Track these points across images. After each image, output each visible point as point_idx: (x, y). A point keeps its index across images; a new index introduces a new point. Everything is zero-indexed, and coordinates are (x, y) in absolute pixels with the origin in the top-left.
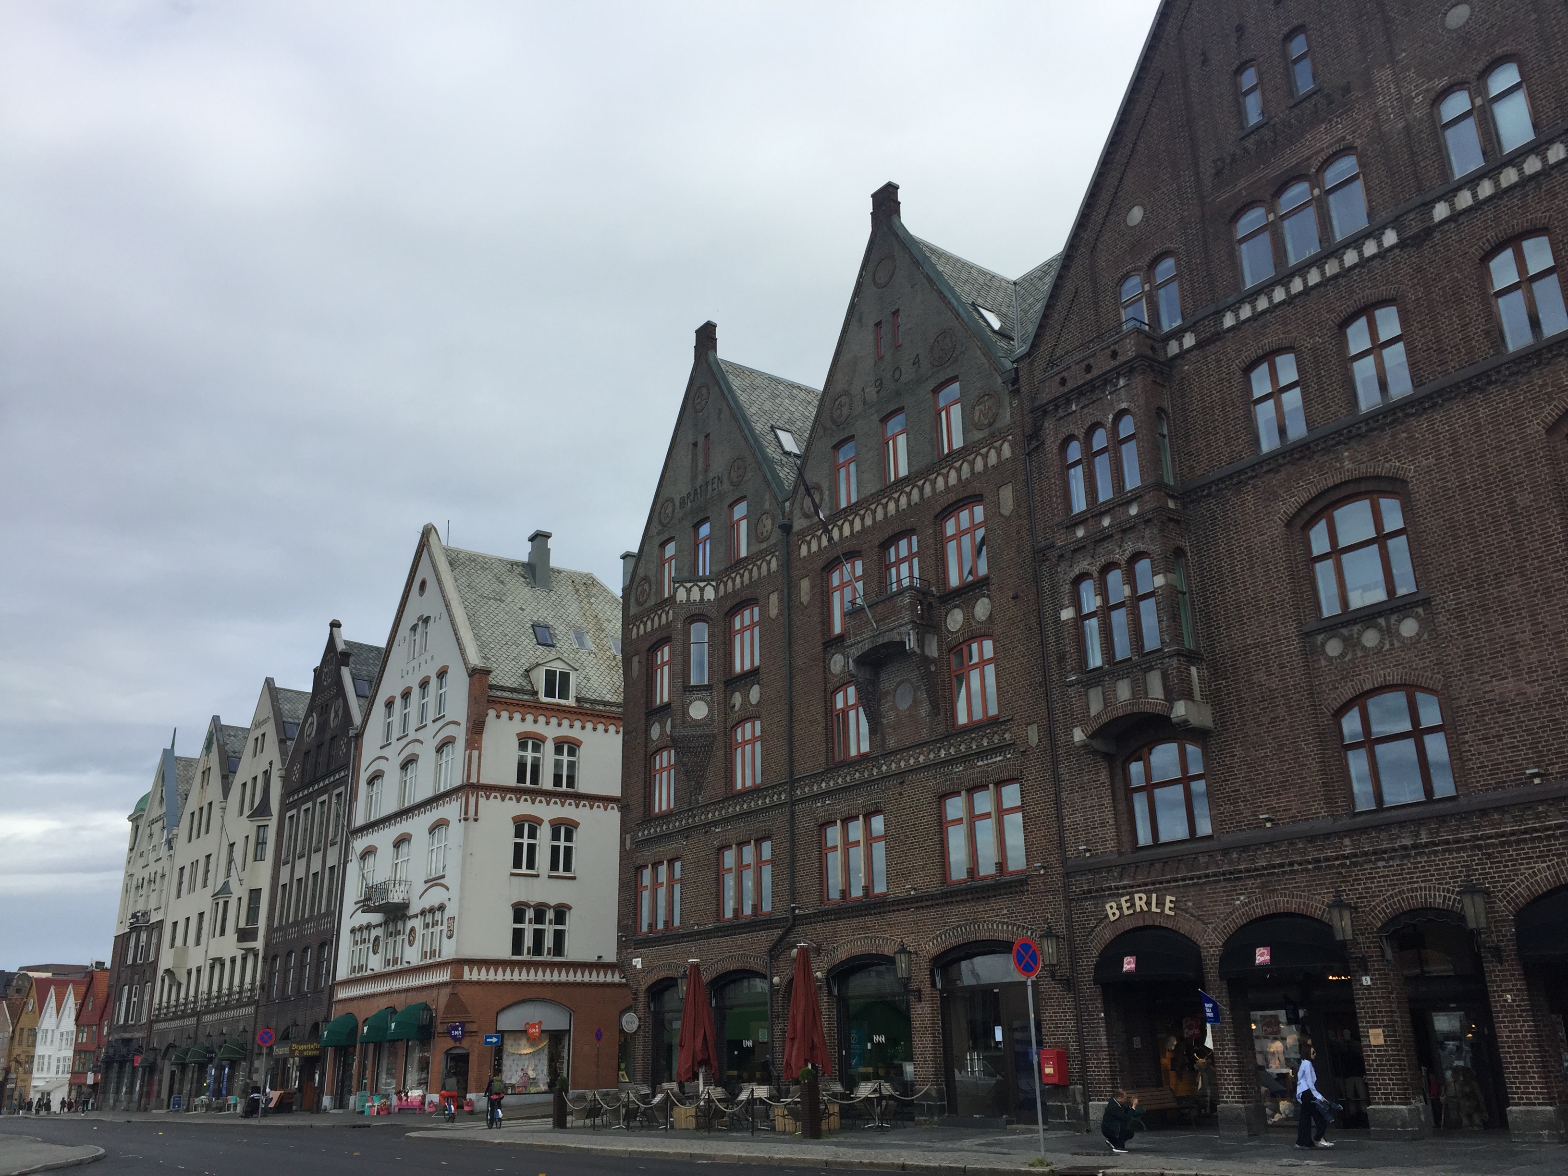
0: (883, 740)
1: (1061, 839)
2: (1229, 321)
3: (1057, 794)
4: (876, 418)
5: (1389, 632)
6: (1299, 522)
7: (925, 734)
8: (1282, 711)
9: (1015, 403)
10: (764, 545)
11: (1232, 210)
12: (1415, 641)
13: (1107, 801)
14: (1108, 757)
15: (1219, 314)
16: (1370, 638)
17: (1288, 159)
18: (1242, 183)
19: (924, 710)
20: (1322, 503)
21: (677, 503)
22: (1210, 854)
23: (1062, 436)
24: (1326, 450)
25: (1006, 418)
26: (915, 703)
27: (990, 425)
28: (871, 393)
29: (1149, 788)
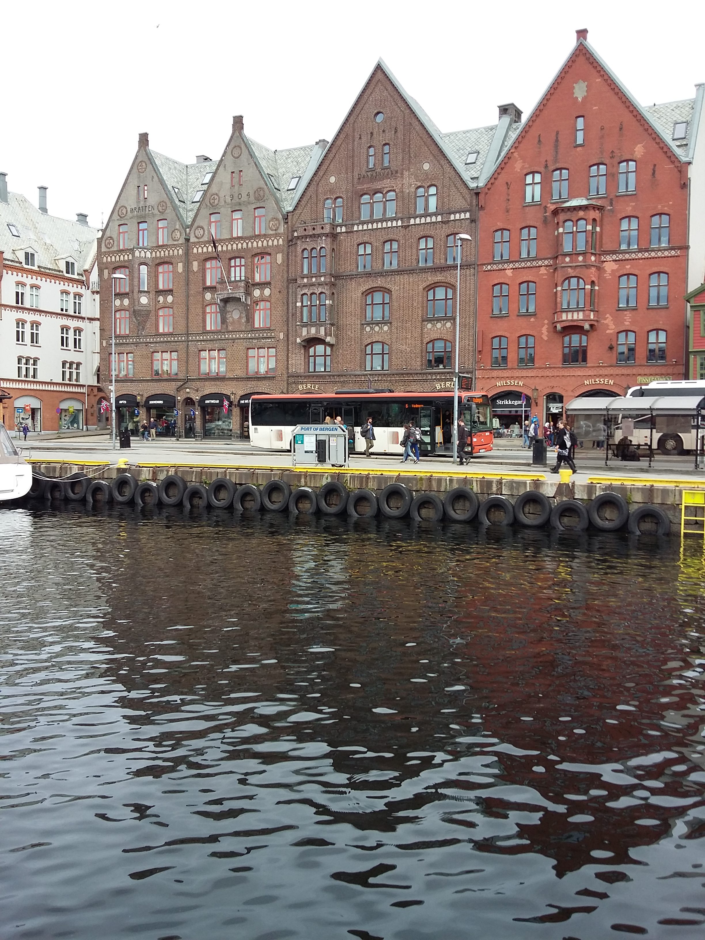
0: (227, 326)
1: (288, 367)
2: (355, 228)
3: (288, 354)
4: (230, 210)
5: (381, 328)
6: (365, 294)
7: (243, 328)
8: (353, 343)
9: (286, 226)
10: (176, 243)
11: (361, 193)
12: (386, 332)
13: (303, 358)
14: (304, 346)
15: (353, 225)
16: (377, 329)
17: (378, 185)
18: (365, 186)
19: (244, 320)
20: (371, 290)
21: (129, 210)
22: (330, 376)
23: (303, 248)
24: (375, 277)
25: (281, 230)
26: (240, 317)
27: (276, 230)
28: (228, 199)
29: (315, 356)
